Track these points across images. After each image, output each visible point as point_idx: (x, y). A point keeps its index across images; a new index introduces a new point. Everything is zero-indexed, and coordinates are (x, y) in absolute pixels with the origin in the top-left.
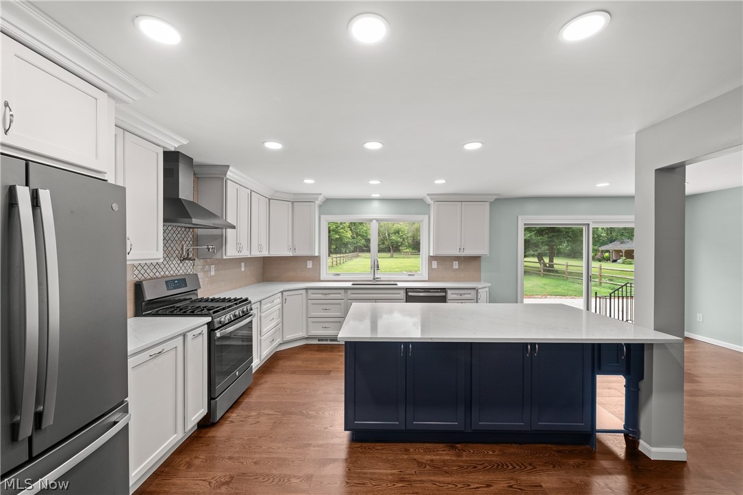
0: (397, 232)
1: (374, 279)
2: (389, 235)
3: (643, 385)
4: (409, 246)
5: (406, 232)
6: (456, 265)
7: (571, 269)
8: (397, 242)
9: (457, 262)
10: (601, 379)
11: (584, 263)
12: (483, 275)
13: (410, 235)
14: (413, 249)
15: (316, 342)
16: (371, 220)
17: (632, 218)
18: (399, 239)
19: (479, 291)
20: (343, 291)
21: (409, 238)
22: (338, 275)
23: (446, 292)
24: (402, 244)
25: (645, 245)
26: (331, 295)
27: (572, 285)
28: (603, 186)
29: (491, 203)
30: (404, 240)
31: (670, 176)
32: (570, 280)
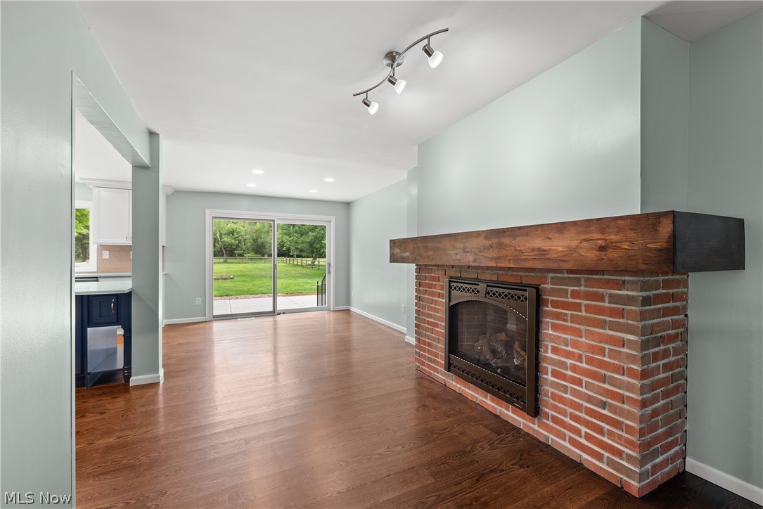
0: (232, 233)
2: (221, 236)
5: (243, 233)
8: (231, 245)
13: (248, 236)
21: (248, 241)
24: (237, 246)
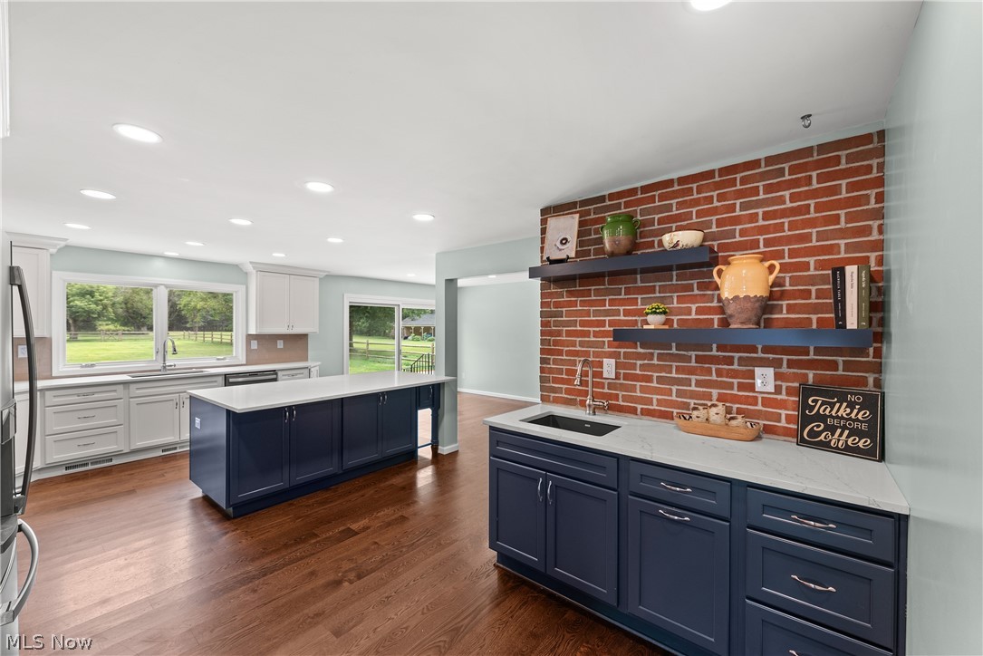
1: (164, 367)
3: (440, 411)
4: (117, 319)
5: (110, 294)
6: (280, 344)
7: (372, 347)
8: (89, 312)
9: (282, 341)
10: (420, 412)
11: (395, 342)
12: (311, 353)
13: (120, 299)
14: (125, 324)
15: (63, 472)
16: (156, 286)
17: (434, 302)
18: (93, 306)
19: (312, 370)
20: (121, 386)
21: (118, 306)
22: (92, 365)
23: (276, 374)
24: (100, 315)
25: (439, 323)
26: (96, 396)
27: (372, 364)
28: (411, 276)
29: (320, 279)
30: (105, 307)
31: (451, 283)
32: (370, 359)
